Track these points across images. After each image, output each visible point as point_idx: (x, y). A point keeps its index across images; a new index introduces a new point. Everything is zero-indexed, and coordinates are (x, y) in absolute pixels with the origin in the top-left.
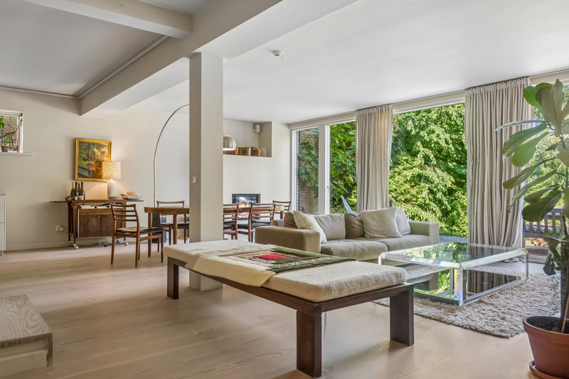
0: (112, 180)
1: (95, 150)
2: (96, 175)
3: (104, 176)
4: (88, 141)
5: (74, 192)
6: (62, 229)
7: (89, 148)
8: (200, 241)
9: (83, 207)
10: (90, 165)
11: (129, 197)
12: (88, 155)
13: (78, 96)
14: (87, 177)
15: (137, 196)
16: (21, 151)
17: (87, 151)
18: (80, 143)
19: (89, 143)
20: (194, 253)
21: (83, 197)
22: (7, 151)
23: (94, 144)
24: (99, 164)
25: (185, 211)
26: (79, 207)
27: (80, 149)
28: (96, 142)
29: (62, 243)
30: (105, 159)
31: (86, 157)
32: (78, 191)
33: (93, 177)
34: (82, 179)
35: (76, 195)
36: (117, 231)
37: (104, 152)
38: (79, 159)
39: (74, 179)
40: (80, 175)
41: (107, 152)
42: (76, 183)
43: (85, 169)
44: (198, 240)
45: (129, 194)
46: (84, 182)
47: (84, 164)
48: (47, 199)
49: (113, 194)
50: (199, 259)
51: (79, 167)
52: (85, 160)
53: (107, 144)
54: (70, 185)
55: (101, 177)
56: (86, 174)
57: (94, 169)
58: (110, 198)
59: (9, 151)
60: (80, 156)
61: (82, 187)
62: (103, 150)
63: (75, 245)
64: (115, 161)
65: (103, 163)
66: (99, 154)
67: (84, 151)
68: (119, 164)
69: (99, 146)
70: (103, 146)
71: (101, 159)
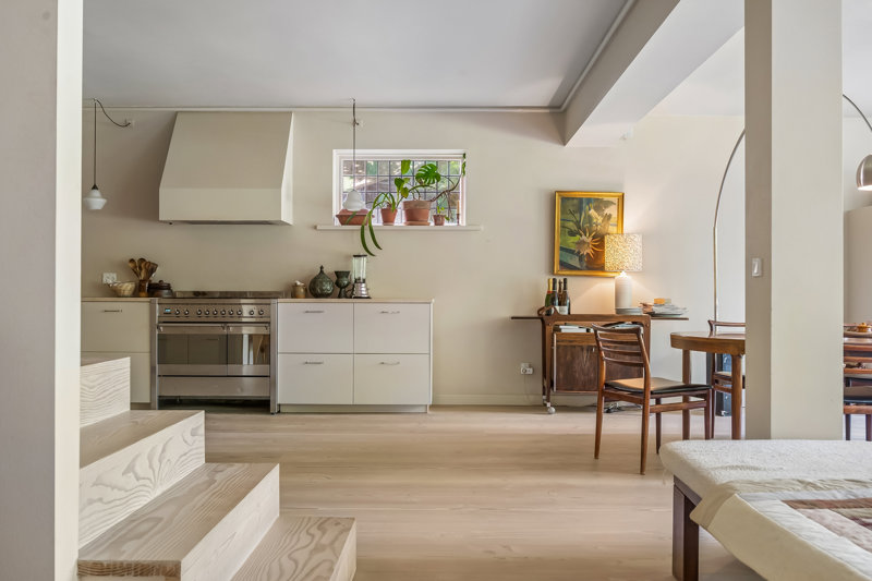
0: (623, 275)
1: (592, 212)
2: (593, 264)
3: (608, 265)
4: (578, 195)
5: (551, 299)
6: (530, 371)
7: (580, 210)
8: (767, 436)
9: (566, 329)
10: (581, 243)
11: (658, 310)
12: (578, 223)
13: (559, 107)
14: (578, 269)
15: (674, 308)
16: (463, 222)
17: (577, 215)
18: (564, 199)
19: (581, 200)
20: (723, 477)
21: (566, 308)
22: (442, 224)
23: (589, 201)
24: (600, 240)
25: (737, 348)
26: (557, 329)
27: (563, 212)
28: (596, 195)
29: (532, 399)
30: (612, 229)
31: (574, 228)
32: (558, 296)
33: (589, 269)
34: (568, 273)
35: (553, 304)
36: (606, 385)
37: (609, 217)
38: (562, 234)
39: (552, 272)
40: (564, 265)
41: (614, 215)
42: (554, 280)
43: (572, 252)
44: (762, 432)
45: (658, 303)
46: (569, 280)
47: (572, 241)
48: (506, 312)
49: (626, 304)
50: (727, 503)
51: (562, 249)
52: (572, 234)
53: (615, 200)
54: (543, 284)
55: (602, 268)
56: (575, 262)
57: (589, 251)
58: (619, 311)
59: (446, 224)
60: (563, 227)
61: (565, 288)
62: (607, 211)
63: (549, 405)
64: (628, 234)
65: (606, 238)
66: (600, 219)
67: (570, 217)
68: (638, 239)
69: (600, 204)
70: (608, 204)
71: (603, 231)
